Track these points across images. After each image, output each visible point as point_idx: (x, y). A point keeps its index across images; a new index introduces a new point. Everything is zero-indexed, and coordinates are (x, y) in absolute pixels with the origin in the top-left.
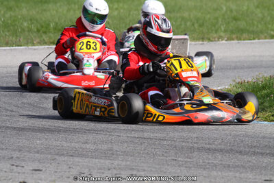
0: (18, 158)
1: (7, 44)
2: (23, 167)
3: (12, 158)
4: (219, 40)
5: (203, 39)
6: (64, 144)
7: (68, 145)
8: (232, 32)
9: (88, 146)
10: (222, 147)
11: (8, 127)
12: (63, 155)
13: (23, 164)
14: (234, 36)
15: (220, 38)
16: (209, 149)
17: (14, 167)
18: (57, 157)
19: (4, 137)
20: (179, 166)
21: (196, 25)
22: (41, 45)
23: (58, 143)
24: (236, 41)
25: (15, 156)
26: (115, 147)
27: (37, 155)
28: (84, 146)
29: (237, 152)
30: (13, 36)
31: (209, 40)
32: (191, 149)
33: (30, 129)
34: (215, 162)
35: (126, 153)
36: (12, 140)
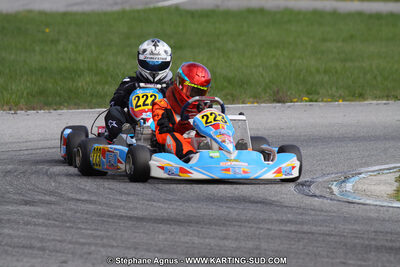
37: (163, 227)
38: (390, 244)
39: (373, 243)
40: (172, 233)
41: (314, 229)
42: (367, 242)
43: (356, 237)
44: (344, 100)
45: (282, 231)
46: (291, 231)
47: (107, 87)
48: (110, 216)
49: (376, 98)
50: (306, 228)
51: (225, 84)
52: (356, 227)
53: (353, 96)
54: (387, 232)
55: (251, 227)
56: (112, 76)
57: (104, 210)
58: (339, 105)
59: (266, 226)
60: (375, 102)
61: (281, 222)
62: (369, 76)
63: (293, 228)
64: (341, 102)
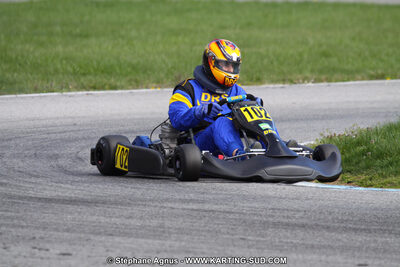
0: (42, 238)
1: (36, 90)
2: (47, 250)
3: (34, 238)
4: (303, 82)
5: (284, 81)
6: (103, 219)
7: (108, 220)
8: (321, 72)
9: (132, 222)
10: (305, 221)
11: (31, 198)
12: (100, 234)
13: (48, 246)
14: (323, 77)
15: (306, 79)
16: (288, 225)
17: (36, 250)
18: (92, 237)
19: (25, 211)
20: (249, 247)
21: (275, 63)
22: (79, 90)
23: (95, 218)
24: (325, 84)
25: (37, 236)
26: (167, 223)
27: (66, 234)
28: (127, 222)
29: (323, 227)
30: (43, 80)
31: (292, 82)
32: (265, 225)
33: (59, 200)
34: (295, 241)
35: (181, 231)
36: (35, 215)
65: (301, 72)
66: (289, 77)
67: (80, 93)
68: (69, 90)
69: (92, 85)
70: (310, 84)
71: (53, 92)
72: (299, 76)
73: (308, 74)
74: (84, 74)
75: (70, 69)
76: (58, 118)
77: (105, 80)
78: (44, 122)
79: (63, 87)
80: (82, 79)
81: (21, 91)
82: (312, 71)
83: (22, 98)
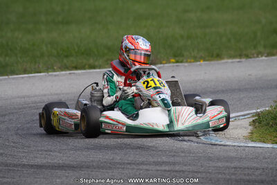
37: (59, 172)
38: (248, 178)
39: (233, 177)
40: (67, 177)
41: (185, 168)
42: (228, 177)
43: (219, 173)
44: (204, 60)
45: (158, 170)
46: (165, 171)
47: (7, 58)
48: (15, 165)
49: (231, 57)
50: (177, 168)
51: (106, 51)
52: (219, 164)
53: (212, 56)
54: (245, 168)
55: (133, 169)
56: (11, 50)
57: (10, 160)
58: (200, 65)
59: (145, 167)
60: (230, 61)
61: (156, 164)
62: (224, 39)
63: (167, 168)
64: (202, 62)
65: (255, 47)
66: (244, 53)
67: (64, 72)
68: (54, 71)
69: (73, 65)
70: (264, 58)
71: (40, 72)
72: (254, 51)
73: (261, 49)
74: (67, 56)
75: (54, 52)
76: (45, 95)
77: (85, 61)
78: (33, 99)
79: (49, 68)
80: (65, 61)
81: (13, 73)
82: (265, 47)
83: (14, 79)
